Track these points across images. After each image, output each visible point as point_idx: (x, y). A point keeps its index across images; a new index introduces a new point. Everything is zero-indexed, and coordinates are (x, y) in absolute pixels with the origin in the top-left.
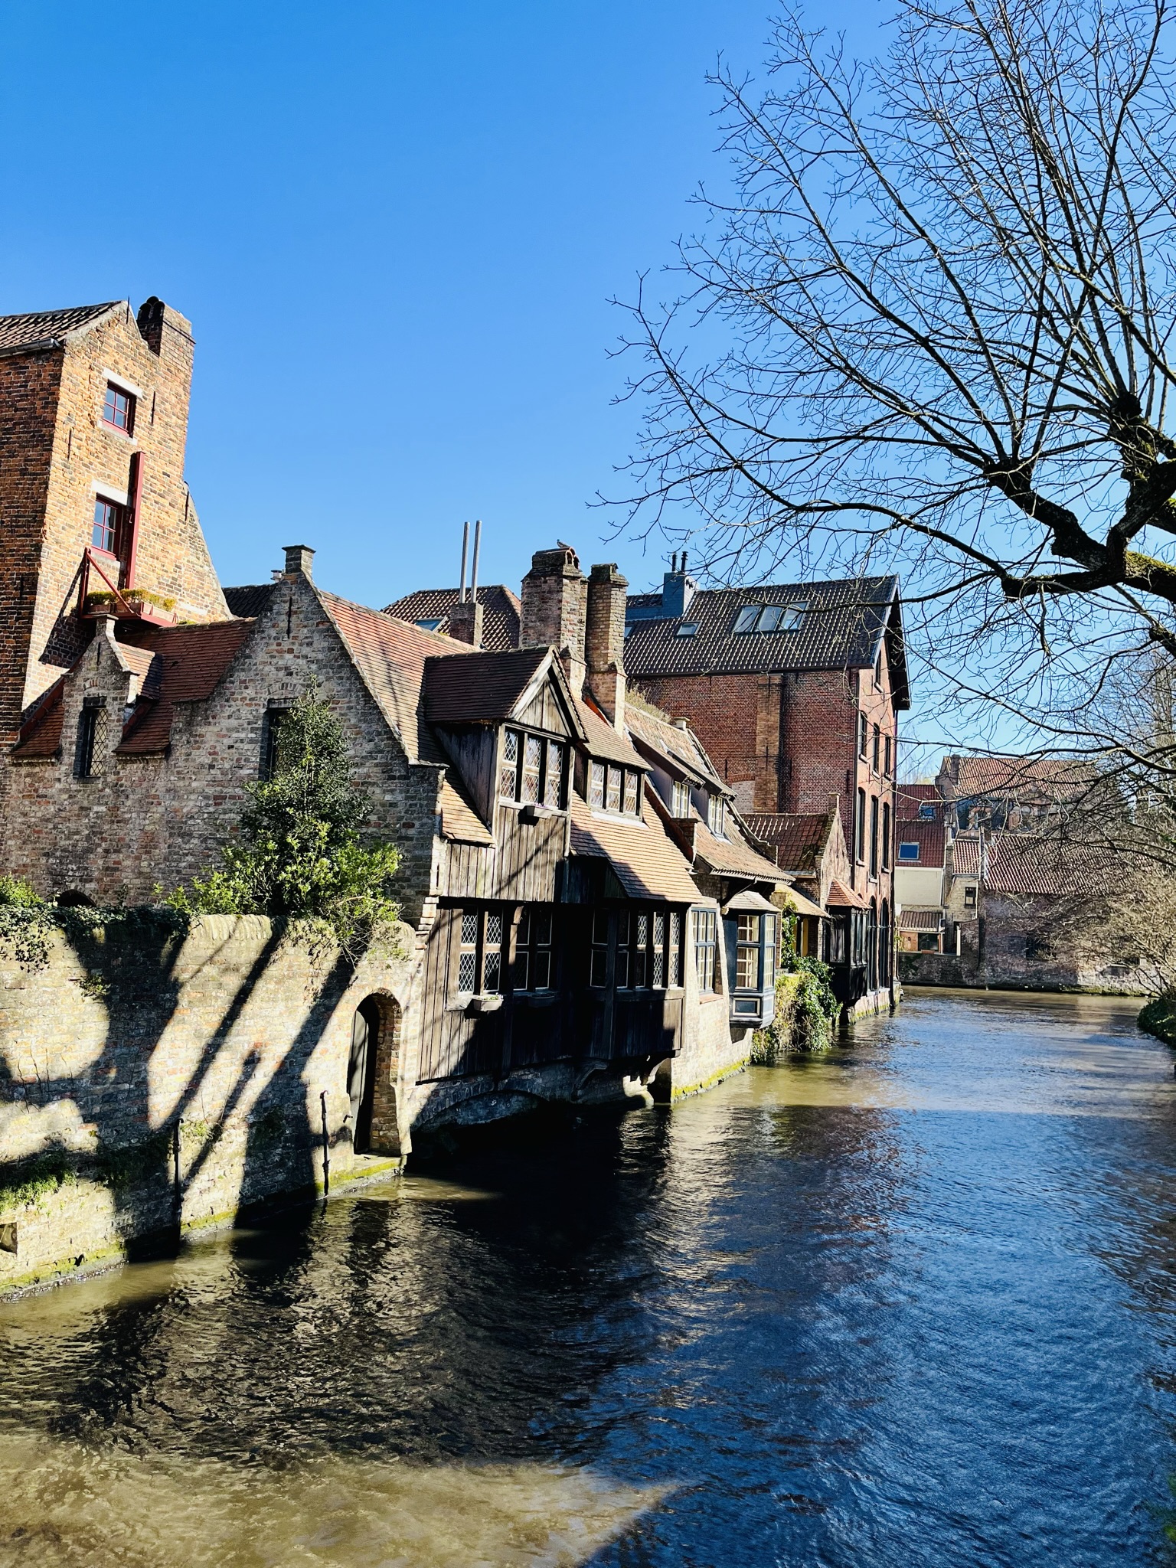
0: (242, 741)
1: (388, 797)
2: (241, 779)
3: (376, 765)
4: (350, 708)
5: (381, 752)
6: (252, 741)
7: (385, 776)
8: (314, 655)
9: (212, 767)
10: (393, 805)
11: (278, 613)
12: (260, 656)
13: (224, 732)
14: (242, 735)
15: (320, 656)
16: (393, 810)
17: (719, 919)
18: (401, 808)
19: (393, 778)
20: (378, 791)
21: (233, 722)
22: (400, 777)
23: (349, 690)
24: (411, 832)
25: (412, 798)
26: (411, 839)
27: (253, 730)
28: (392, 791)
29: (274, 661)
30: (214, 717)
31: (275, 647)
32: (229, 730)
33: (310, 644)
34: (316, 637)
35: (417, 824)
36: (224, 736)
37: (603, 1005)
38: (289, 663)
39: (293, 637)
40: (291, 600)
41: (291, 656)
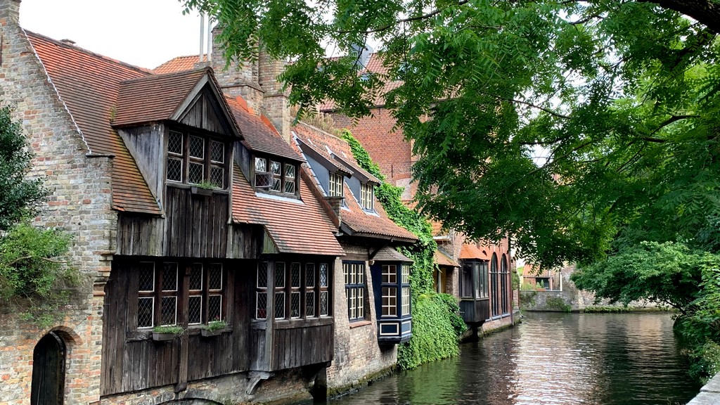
1: (72, 182)
3: (63, 158)
4: (44, 116)
5: (66, 147)
7: (70, 165)
8: (19, 77)
10: (75, 187)
15: (23, 78)
16: (75, 191)
17: (368, 268)
18: (81, 190)
19: (75, 167)
20: (65, 177)
22: (80, 166)
23: (43, 103)
24: (89, 206)
25: (89, 181)
26: (89, 213)
28: (74, 177)
33: (15, 70)
34: (21, 64)
35: (93, 201)
37: (264, 331)
38: (2, 85)
39: (4, 66)
40: (3, 38)
41: (3, 80)
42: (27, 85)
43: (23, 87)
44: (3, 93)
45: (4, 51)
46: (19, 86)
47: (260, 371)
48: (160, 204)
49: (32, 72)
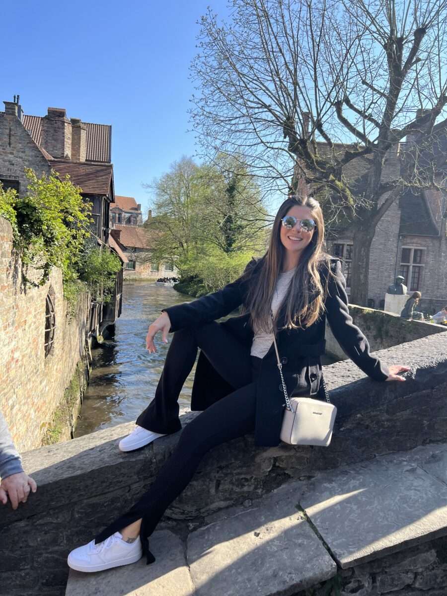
8: (26, 157)
34: (27, 149)
38: (11, 159)
39: (13, 147)
40: (10, 129)
41: (13, 156)
42: (33, 164)
43: (30, 165)
44: (13, 164)
45: (12, 138)
46: (27, 163)
49: (38, 157)
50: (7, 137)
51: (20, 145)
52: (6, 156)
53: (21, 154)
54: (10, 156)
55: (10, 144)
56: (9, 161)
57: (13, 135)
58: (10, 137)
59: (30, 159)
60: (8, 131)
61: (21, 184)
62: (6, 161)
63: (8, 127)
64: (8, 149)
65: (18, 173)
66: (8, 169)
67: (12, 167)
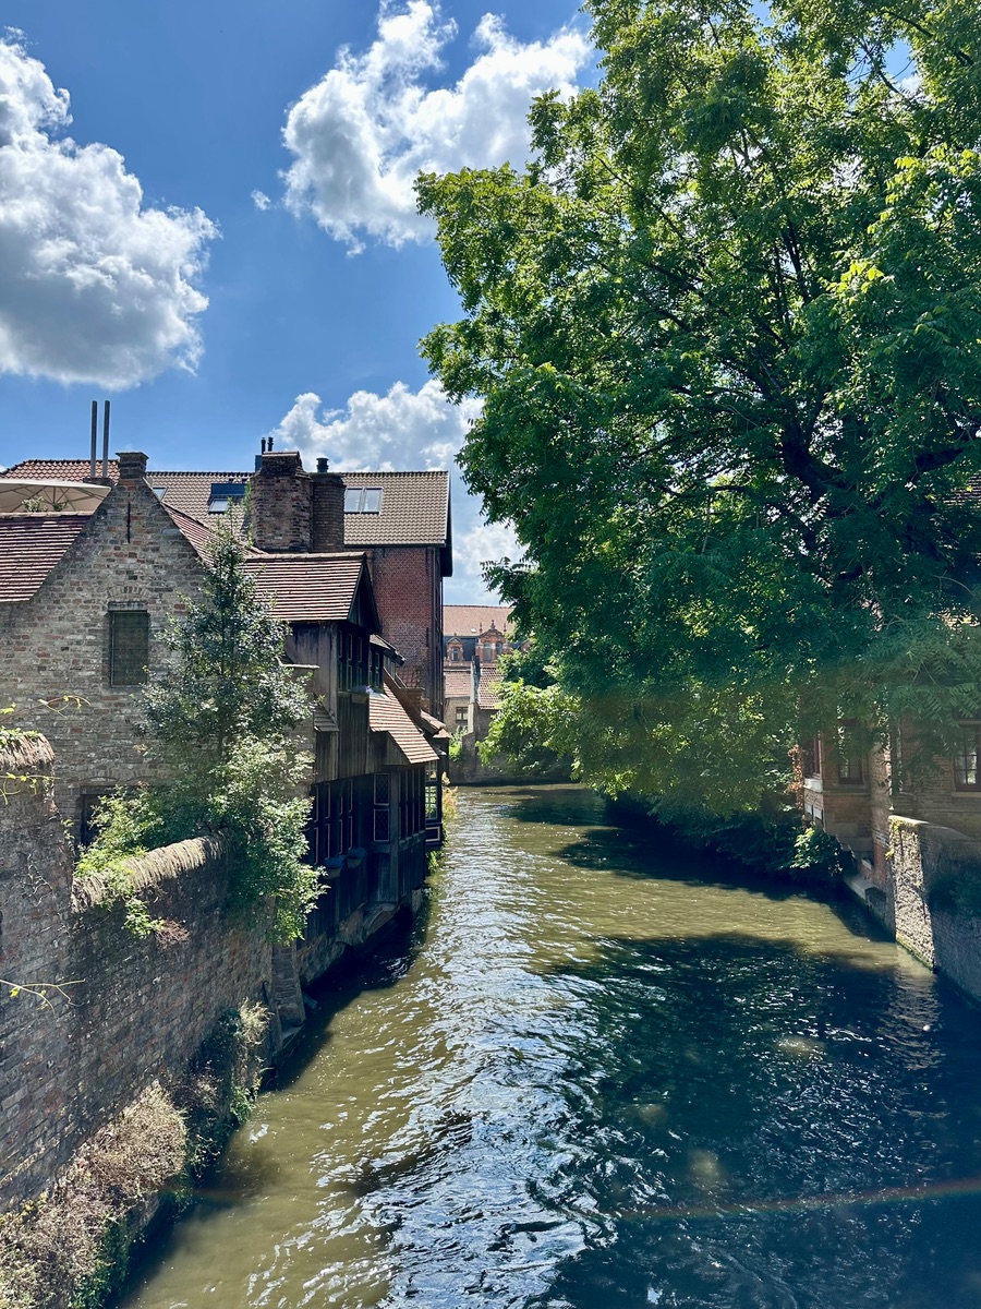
0: (78, 643)
2: (80, 681)
6: (90, 643)
8: (162, 560)
9: (41, 668)
11: (115, 517)
12: (96, 558)
13: (55, 634)
14: (80, 637)
21: (67, 624)
27: (91, 632)
29: (113, 564)
30: (40, 618)
31: (112, 550)
32: (60, 631)
33: (155, 550)
34: (162, 543)
36: (56, 638)
37: (388, 856)
38: (132, 567)
39: (135, 543)
40: (129, 505)
41: (134, 561)
42: (177, 572)
43: (169, 573)
44: (135, 578)
45: (134, 523)
46: (163, 572)
47: (382, 903)
48: (334, 719)
49: (184, 556)
50: (125, 523)
51: (149, 536)
52: (122, 562)
53: (151, 555)
54: (129, 560)
55: (129, 536)
56: (128, 572)
57: (136, 518)
58: (129, 522)
59: (170, 562)
60: (124, 511)
61: (152, 618)
62: (122, 573)
63: (125, 503)
64: (126, 547)
65: (147, 595)
66: (126, 588)
67: (130, 583)
